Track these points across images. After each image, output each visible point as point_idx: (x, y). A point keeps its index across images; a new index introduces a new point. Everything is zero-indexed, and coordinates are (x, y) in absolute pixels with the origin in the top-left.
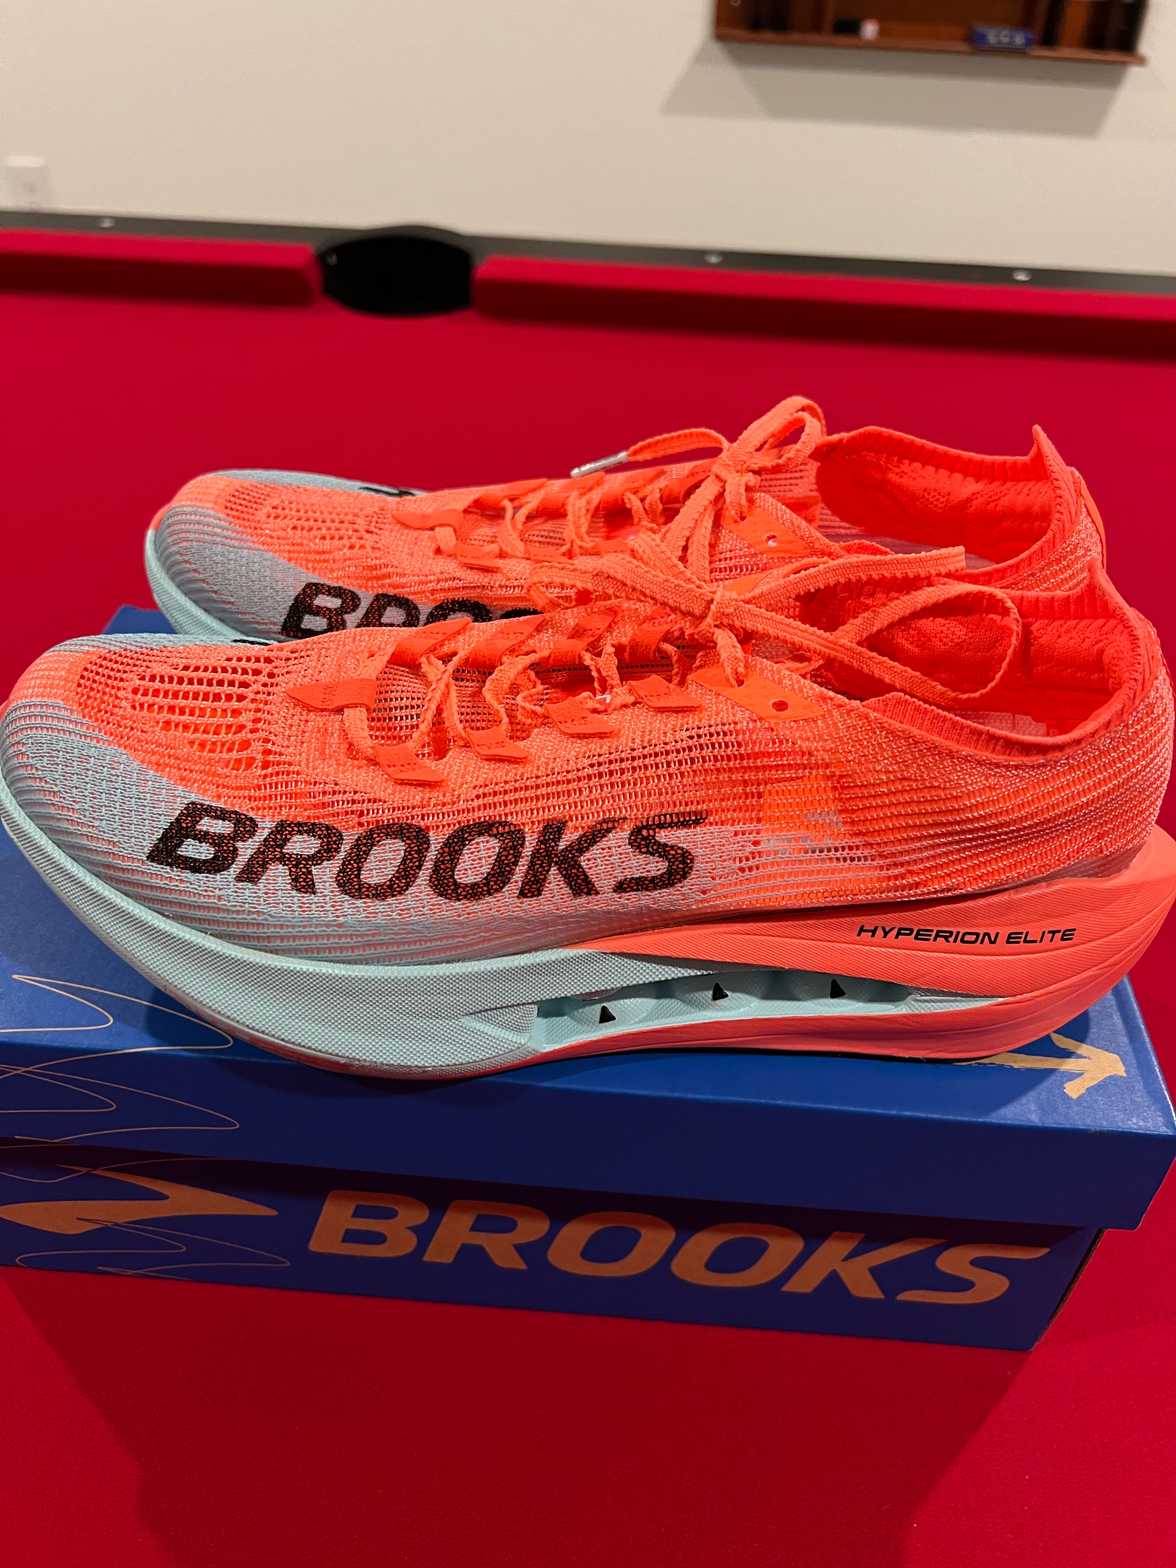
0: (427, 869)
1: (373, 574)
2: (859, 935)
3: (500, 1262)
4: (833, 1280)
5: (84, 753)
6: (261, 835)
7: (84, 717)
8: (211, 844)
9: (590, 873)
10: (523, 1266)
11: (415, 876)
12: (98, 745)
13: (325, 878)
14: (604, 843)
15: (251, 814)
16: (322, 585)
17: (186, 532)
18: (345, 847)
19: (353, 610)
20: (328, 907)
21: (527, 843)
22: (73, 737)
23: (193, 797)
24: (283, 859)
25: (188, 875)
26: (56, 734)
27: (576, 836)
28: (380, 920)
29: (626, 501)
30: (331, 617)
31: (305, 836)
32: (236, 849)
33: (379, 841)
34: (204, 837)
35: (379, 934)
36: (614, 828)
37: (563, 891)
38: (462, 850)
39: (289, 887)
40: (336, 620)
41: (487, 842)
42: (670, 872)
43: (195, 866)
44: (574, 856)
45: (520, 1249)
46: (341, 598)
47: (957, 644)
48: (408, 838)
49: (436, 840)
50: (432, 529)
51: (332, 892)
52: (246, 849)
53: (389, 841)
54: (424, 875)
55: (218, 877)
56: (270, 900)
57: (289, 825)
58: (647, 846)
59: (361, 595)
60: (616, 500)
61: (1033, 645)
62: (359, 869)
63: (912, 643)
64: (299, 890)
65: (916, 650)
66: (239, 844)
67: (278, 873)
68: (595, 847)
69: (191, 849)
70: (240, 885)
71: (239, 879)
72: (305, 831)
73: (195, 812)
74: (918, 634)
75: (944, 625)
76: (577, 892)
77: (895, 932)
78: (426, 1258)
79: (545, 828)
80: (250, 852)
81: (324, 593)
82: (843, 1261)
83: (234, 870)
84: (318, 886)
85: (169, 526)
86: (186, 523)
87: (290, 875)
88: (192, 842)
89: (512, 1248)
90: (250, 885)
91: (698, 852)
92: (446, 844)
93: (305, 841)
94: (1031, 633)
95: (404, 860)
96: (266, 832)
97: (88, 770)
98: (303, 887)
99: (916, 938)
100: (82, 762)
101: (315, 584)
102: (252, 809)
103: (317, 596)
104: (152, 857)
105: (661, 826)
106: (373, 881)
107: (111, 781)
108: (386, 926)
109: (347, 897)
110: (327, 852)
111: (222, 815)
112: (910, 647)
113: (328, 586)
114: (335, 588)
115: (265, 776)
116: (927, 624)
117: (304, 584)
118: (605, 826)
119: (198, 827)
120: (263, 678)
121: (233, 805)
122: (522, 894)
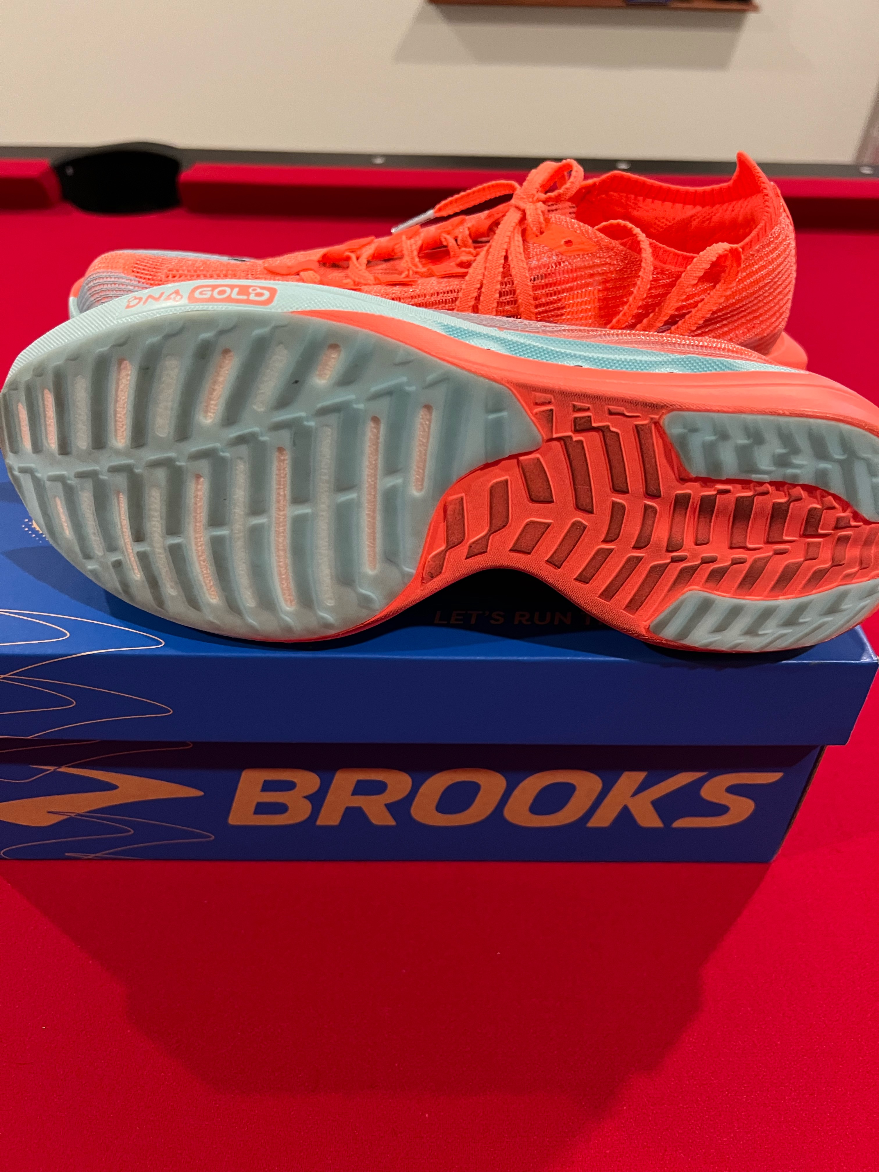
3: (376, 820)
4: (625, 814)
10: (393, 823)
17: (105, 291)
29: (443, 240)
45: (390, 807)
50: (297, 274)
60: (435, 242)
78: (319, 823)
82: (632, 796)
85: (90, 288)
86: (104, 284)
89: (384, 809)
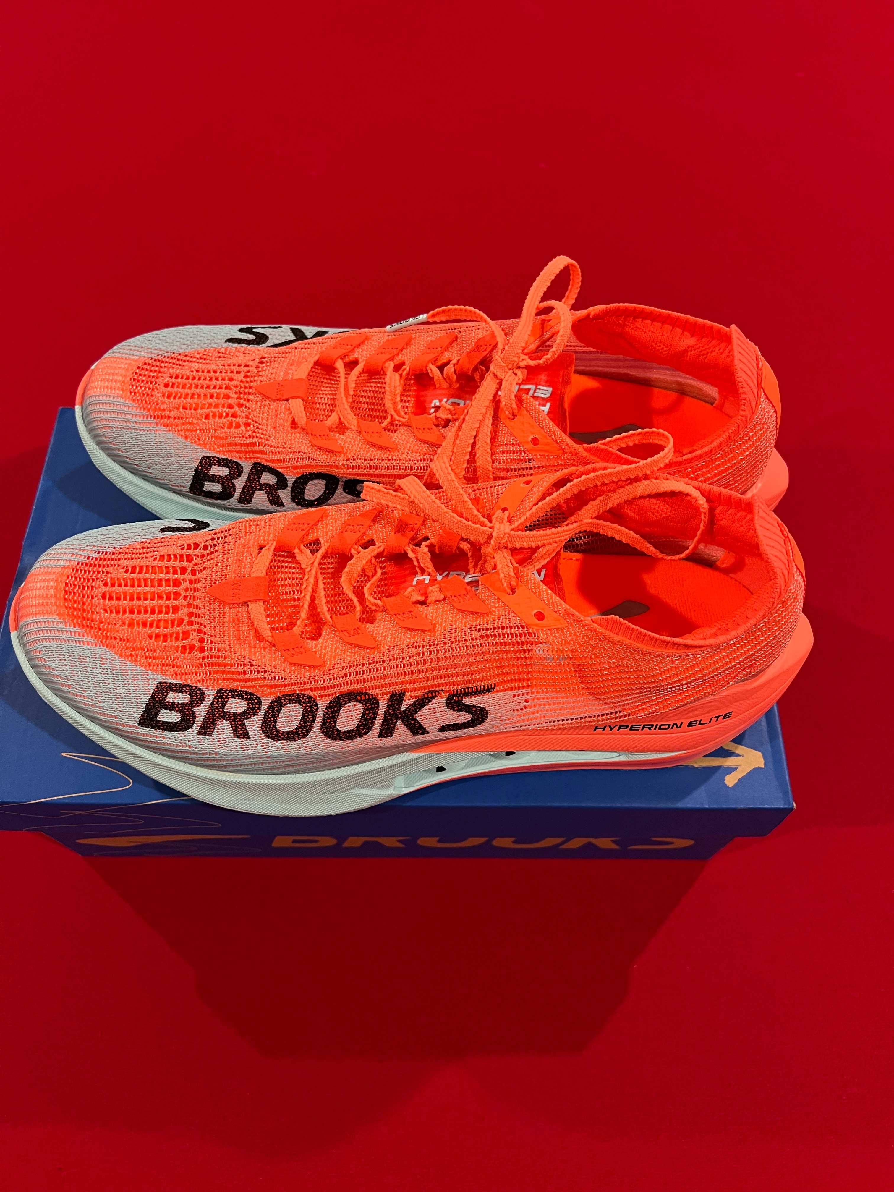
0: (318, 723)
1: (248, 449)
2: (595, 730)
3: (389, 845)
5: (81, 654)
6: (207, 702)
7: (75, 627)
8: (177, 711)
9: (422, 723)
11: (312, 727)
12: (89, 647)
13: (254, 728)
14: (430, 706)
15: (199, 685)
16: (213, 457)
17: (106, 420)
18: (264, 707)
19: (239, 476)
20: (259, 747)
21: (381, 707)
22: (71, 644)
23: (160, 678)
24: (225, 716)
25: (166, 733)
26: (60, 643)
27: (411, 702)
28: (294, 753)
29: (429, 369)
30: (224, 482)
31: (237, 699)
32: (194, 713)
33: (285, 705)
34: (172, 707)
35: (294, 760)
36: (436, 696)
37: (406, 733)
38: (339, 710)
39: (232, 735)
40: (228, 484)
41: (355, 705)
42: (473, 720)
43: (171, 727)
44: (411, 713)
45: (400, 841)
46: (228, 467)
47: (664, 517)
48: (304, 703)
49: (322, 705)
50: (287, 400)
51: (260, 737)
52: (201, 712)
53: (291, 705)
54: (317, 727)
55: (186, 733)
56: (222, 745)
57: (225, 691)
58: (458, 706)
59: (242, 464)
60: (422, 369)
61: (715, 524)
62: (275, 722)
63: (634, 512)
64: (238, 737)
65: (637, 517)
66: (195, 709)
67: (224, 727)
68: (425, 708)
69: (166, 716)
70: (201, 737)
71: (199, 733)
72: (237, 695)
73: (163, 689)
74: (639, 508)
75: (656, 504)
76: (415, 733)
77: (617, 727)
78: (344, 845)
79: (391, 696)
80: (203, 714)
81: (215, 465)
83: (196, 727)
84: (251, 733)
85: (92, 412)
86: (104, 412)
87: (232, 727)
88: (165, 711)
90: (207, 737)
91: (490, 709)
92: (329, 707)
93: (237, 703)
94: (715, 515)
95: (303, 717)
96: (211, 698)
97: (87, 667)
98: (241, 734)
99: (630, 729)
100: (82, 662)
101: (208, 457)
102: (199, 681)
103: (211, 467)
104: (141, 724)
105: (466, 694)
106: (286, 729)
107: (104, 674)
108: (297, 756)
109: (270, 740)
110: (252, 711)
111: (180, 689)
112: (632, 514)
113: (218, 458)
114: (223, 459)
115: (204, 658)
116: (645, 502)
117: (200, 458)
118: (430, 695)
119: (167, 700)
120: (188, 576)
121: (186, 680)
122: (381, 735)
